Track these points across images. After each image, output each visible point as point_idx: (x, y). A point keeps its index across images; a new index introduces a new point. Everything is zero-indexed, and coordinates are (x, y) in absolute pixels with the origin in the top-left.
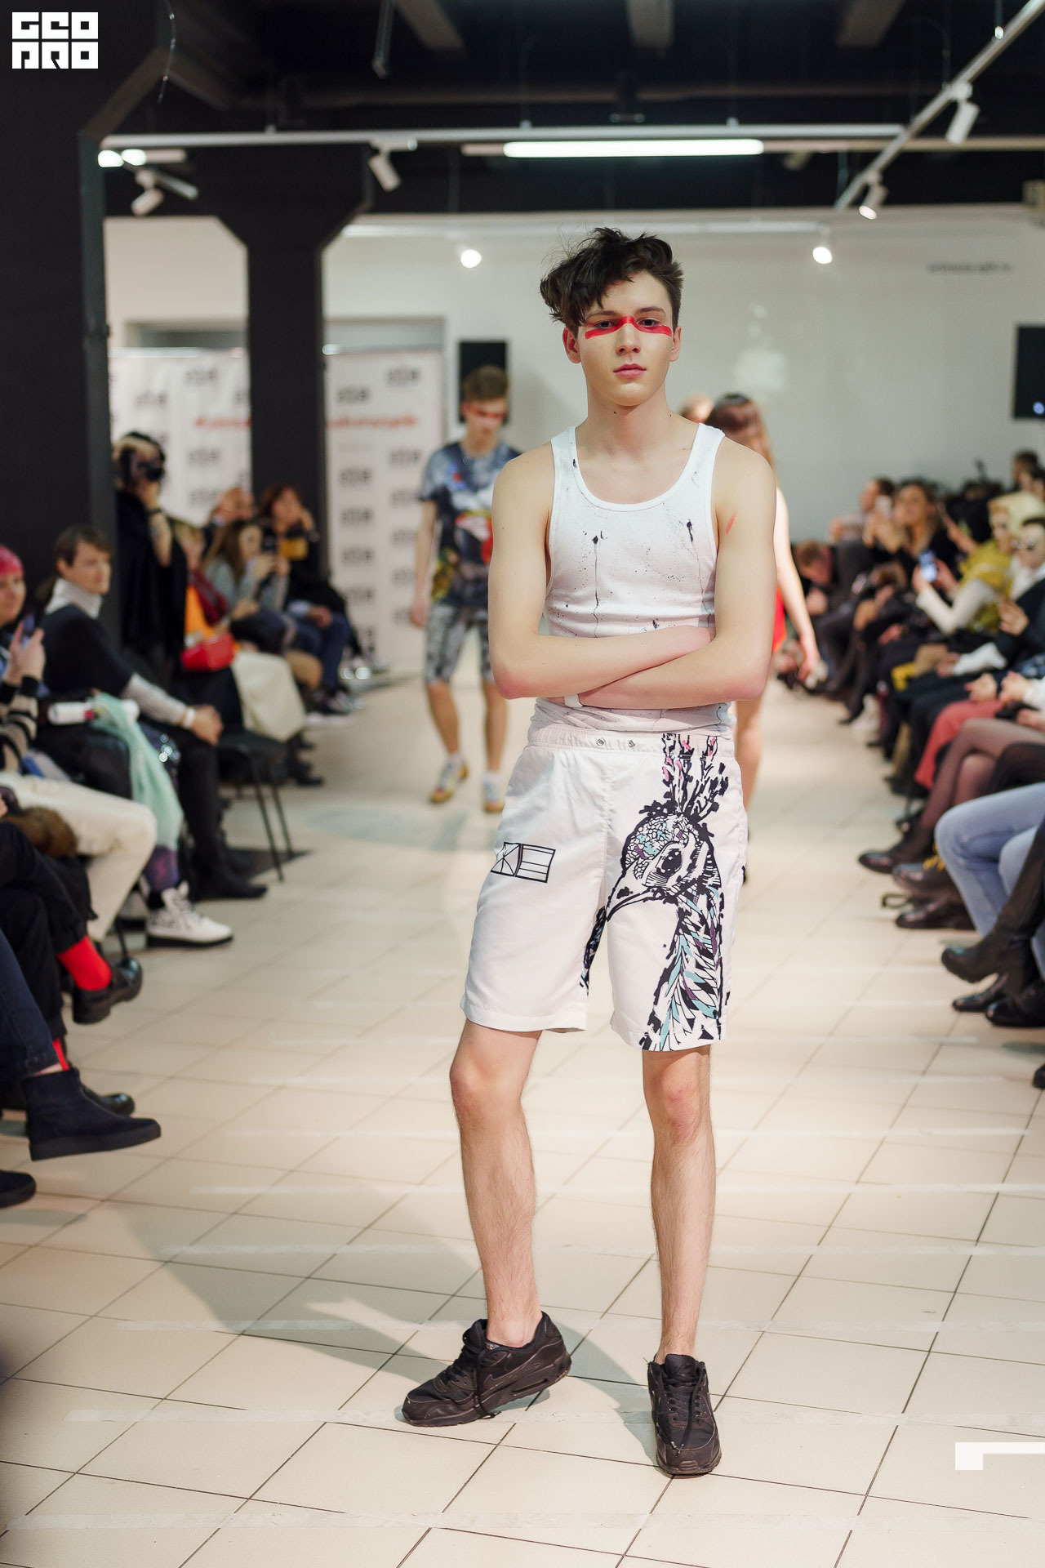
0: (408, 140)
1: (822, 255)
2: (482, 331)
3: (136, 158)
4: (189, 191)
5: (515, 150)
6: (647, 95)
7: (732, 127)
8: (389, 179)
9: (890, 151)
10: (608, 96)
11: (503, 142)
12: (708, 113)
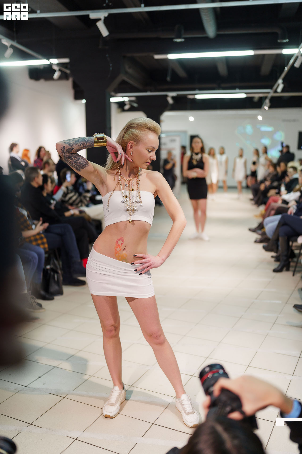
0: (174, 94)
1: (260, 118)
2: (193, 133)
3: (126, 99)
4: (135, 105)
5: (198, 97)
6: (223, 85)
7: (238, 91)
8: (170, 101)
9: (270, 95)
10: (215, 85)
11: (195, 94)
12: (232, 88)
